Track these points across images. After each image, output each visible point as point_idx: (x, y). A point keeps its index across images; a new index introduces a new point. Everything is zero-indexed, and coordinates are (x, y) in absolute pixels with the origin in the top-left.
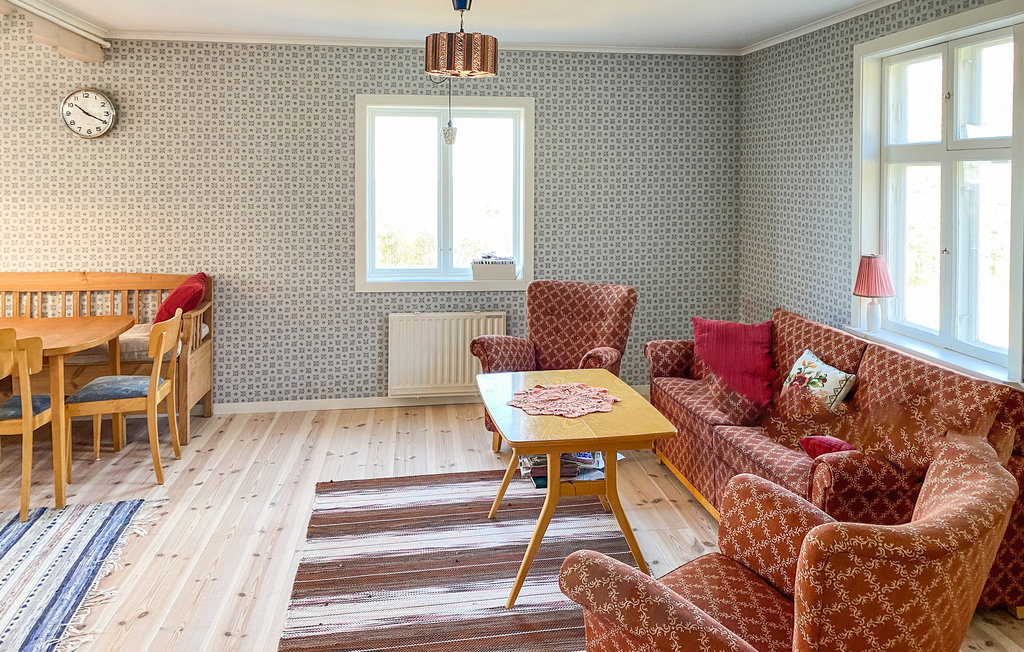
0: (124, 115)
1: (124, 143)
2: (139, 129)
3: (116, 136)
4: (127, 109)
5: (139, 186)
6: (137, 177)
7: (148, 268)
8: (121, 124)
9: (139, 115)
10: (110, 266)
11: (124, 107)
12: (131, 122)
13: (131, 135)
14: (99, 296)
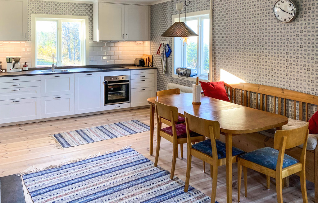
0: (302, 9)
1: (301, 24)
2: (309, 16)
3: (298, 21)
4: (303, 6)
5: (309, 47)
6: (308, 42)
7: (313, 92)
8: (300, 14)
9: (309, 9)
10: (295, 88)
11: (302, 5)
12: (305, 13)
13: (305, 20)
14: (290, 102)
